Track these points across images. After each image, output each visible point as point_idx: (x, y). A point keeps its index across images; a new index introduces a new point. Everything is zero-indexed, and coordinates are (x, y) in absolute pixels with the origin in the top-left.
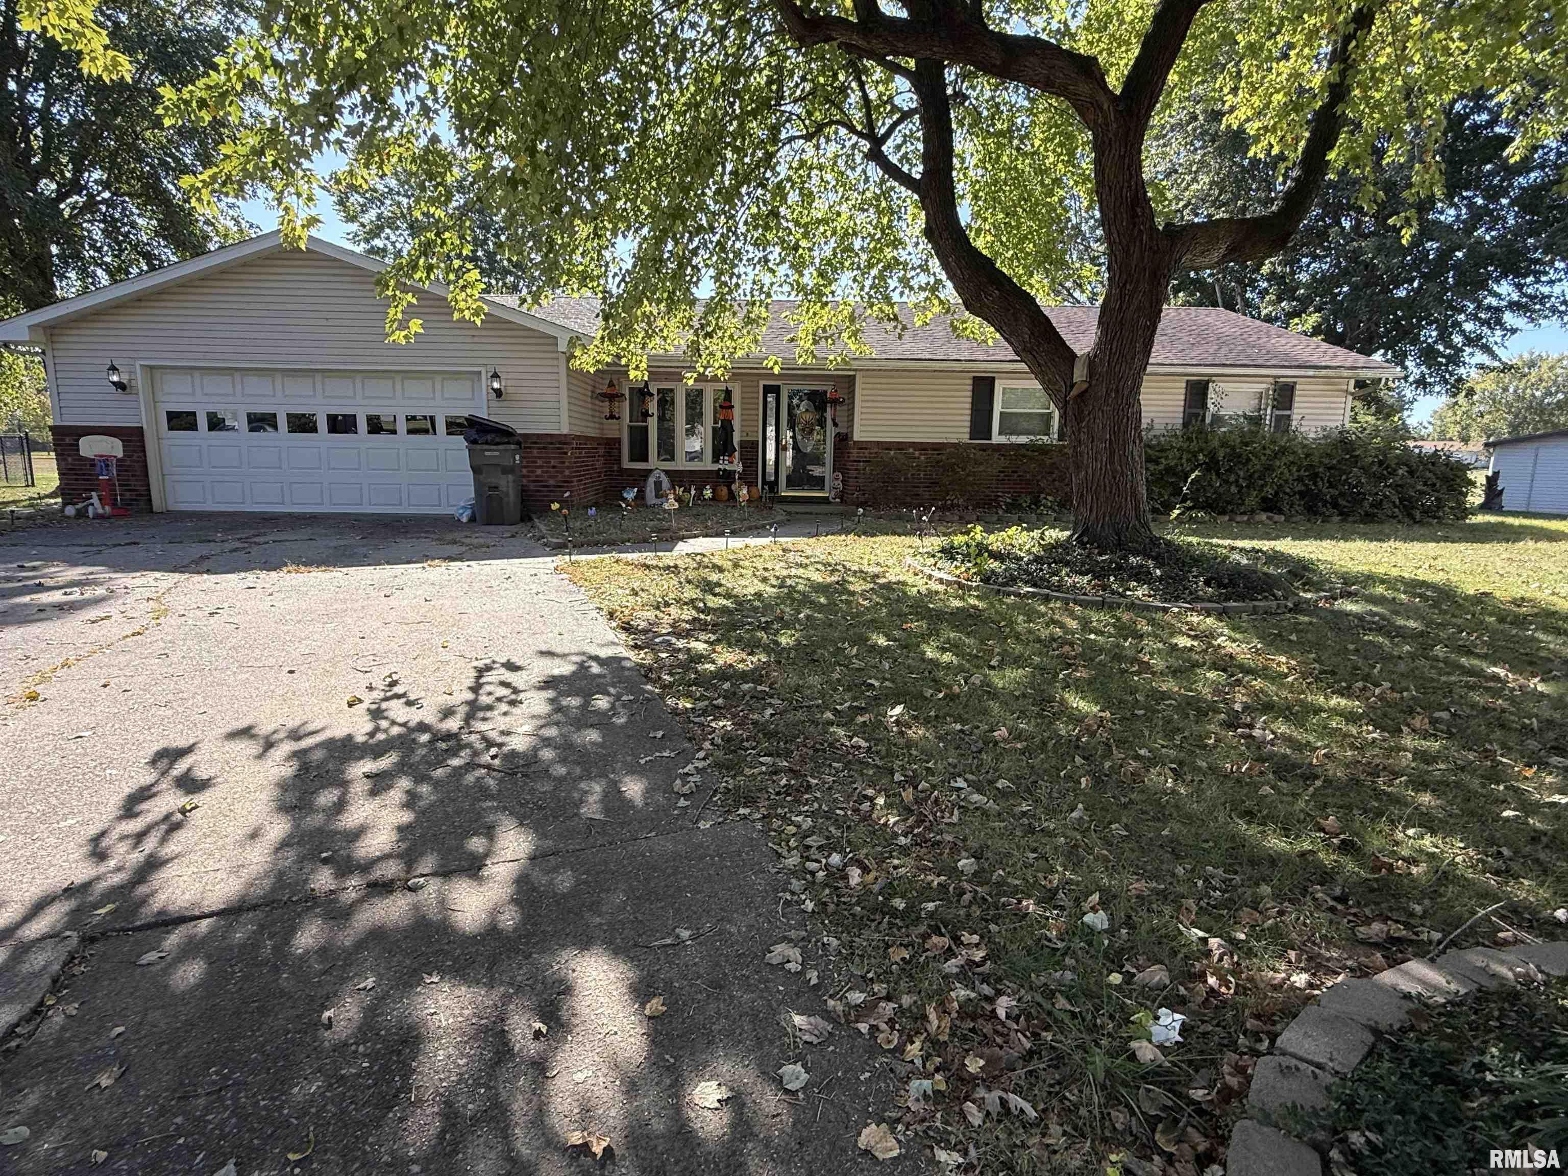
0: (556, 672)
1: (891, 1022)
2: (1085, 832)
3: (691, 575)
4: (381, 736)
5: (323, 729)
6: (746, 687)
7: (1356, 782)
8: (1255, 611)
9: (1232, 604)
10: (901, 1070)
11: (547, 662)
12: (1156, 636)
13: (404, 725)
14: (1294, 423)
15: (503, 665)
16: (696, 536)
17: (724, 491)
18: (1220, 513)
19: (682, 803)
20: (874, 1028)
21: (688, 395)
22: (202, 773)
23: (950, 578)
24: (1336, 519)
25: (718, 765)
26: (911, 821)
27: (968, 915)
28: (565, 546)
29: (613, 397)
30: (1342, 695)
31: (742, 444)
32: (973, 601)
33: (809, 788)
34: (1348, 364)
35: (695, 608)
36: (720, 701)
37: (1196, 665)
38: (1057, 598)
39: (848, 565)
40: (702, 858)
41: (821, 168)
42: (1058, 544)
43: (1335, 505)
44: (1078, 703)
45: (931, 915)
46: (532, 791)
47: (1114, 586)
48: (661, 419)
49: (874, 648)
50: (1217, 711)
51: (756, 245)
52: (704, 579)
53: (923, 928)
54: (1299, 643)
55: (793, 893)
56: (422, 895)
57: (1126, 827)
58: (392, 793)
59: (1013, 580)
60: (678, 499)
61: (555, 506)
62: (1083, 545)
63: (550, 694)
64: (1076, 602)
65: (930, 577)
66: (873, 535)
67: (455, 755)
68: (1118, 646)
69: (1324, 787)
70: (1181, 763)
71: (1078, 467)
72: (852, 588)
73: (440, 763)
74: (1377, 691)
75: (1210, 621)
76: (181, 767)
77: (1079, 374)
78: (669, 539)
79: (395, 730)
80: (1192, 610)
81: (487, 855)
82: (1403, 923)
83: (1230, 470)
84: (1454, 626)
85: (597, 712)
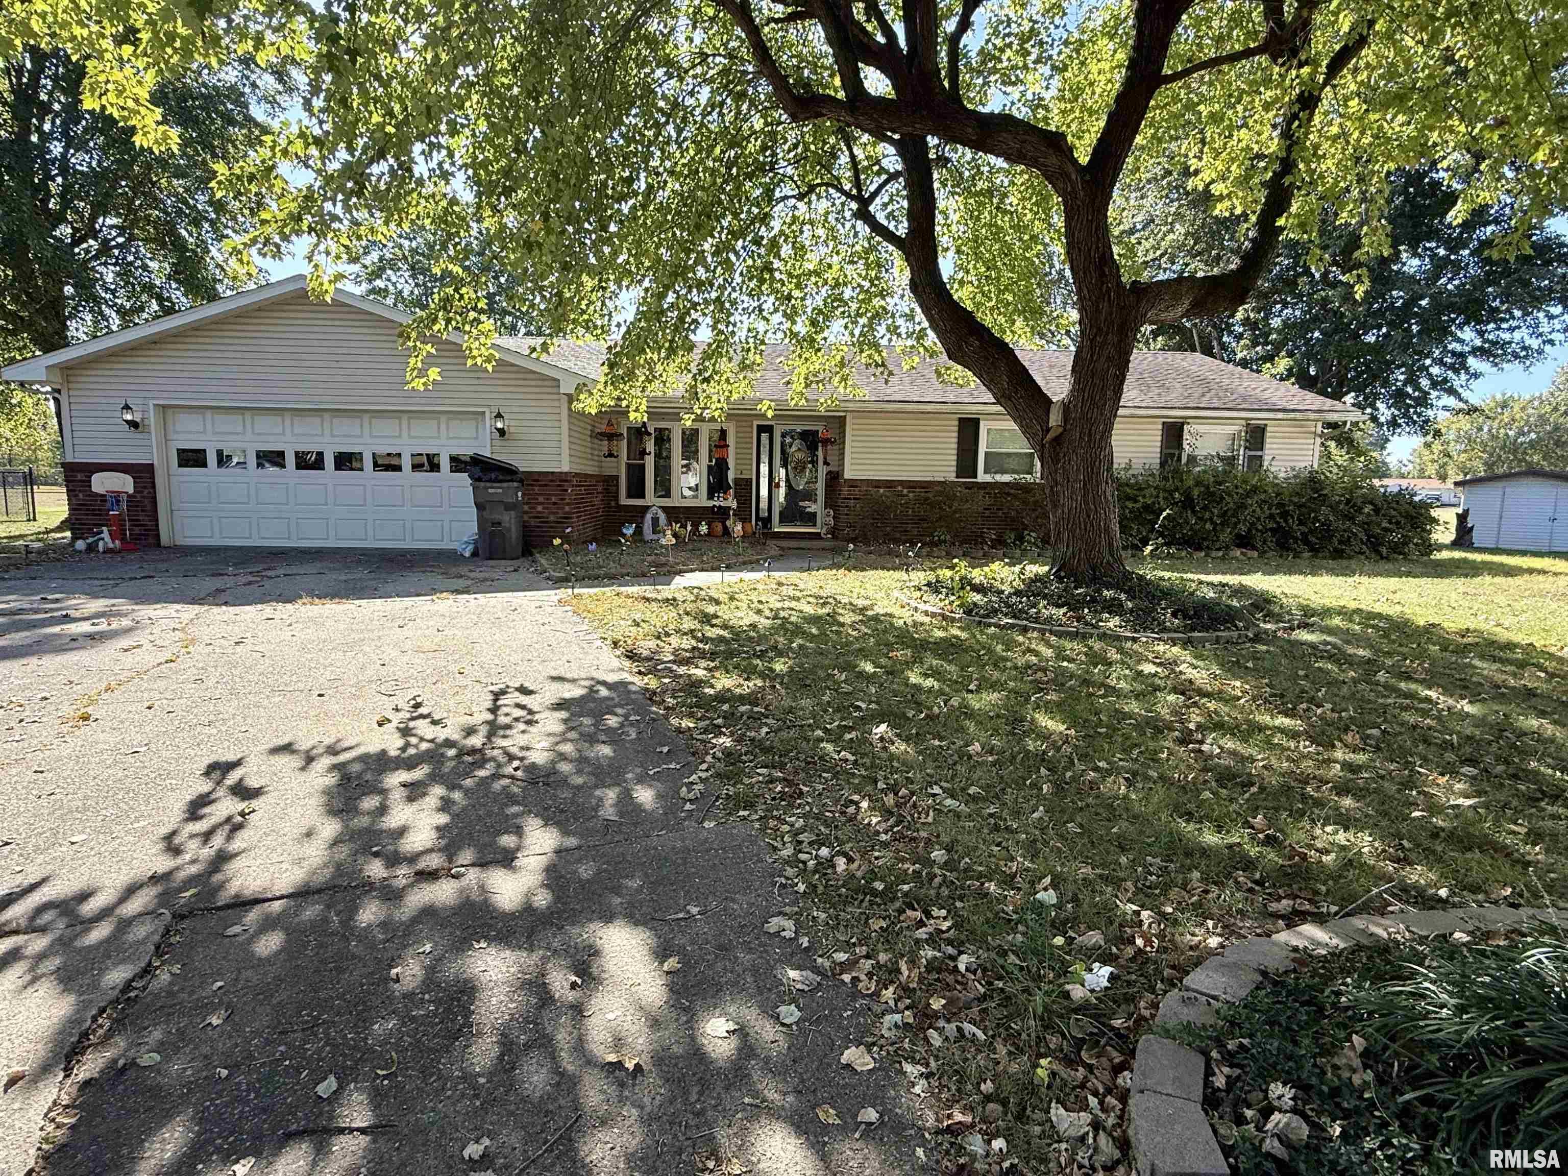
0: (567, 695)
1: (870, 975)
2: (1043, 830)
3: (689, 607)
4: (412, 751)
5: (357, 745)
6: (743, 709)
7: (1286, 790)
8: (1217, 640)
9: (1196, 634)
10: (877, 1009)
11: (556, 685)
12: (1123, 663)
13: (432, 741)
14: (1266, 464)
15: (517, 689)
16: (692, 571)
17: (719, 527)
18: (1196, 550)
19: (688, 806)
20: (855, 980)
21: (684, 433)
22: (253, 782)
23: (934, 610)
24: (1307, 555)
25: (718, 775)
26: (892, 821)
27: (938, 894)
28: (567, 580)
29: (611, 437)
30: (1287, 716)
31: (736, 481)
32: (955, 632)
33: (801, 794)
34: (1314, 408)
35: (694, 637)
36: (720, 721)
37: (1157, 689)
38: (1034, 629)
39: (838, 597)
40: (708, 851)
41: (812, 223)
42: (1037, 579)
43: (1306, 542)
44: (1045, 721)
45: (906, 894)
46: (554, 797)
47: (1088, 618)
48: (658, 456)
49: (861, 675)
50: (1171, 729)
51: (750, 295)
52: (702, 612)
53: (898, 904)
54: (1254, 670)
55: (787, 878)
56: (464, 882)
57: (1081, 826)
58: (427, 799)
59: (995, 611)
60: (675, 535)
61: (557, 541)
62: (1060, 579)
63: (564, 714)
64: (1051, 632)
65: (916, 609)
66: (863, 570)
67: (482, 767)
68: (1087, 672)
69: (1259, 793)
70: (1135, 774)
71: (1055, 506)
72: (841, 619)
73: (468, 775)
74: (1319, 711)
75: (1175, 650)
76: (233, 778)
77: (1055, 419)
78: (667, 573)
79: (424, 746)
80: (1160, 639)
81: (518, 849)
82: (1309, 900)
83: (1205, 508)
84: (1398, 654)
85: (610, 729)
